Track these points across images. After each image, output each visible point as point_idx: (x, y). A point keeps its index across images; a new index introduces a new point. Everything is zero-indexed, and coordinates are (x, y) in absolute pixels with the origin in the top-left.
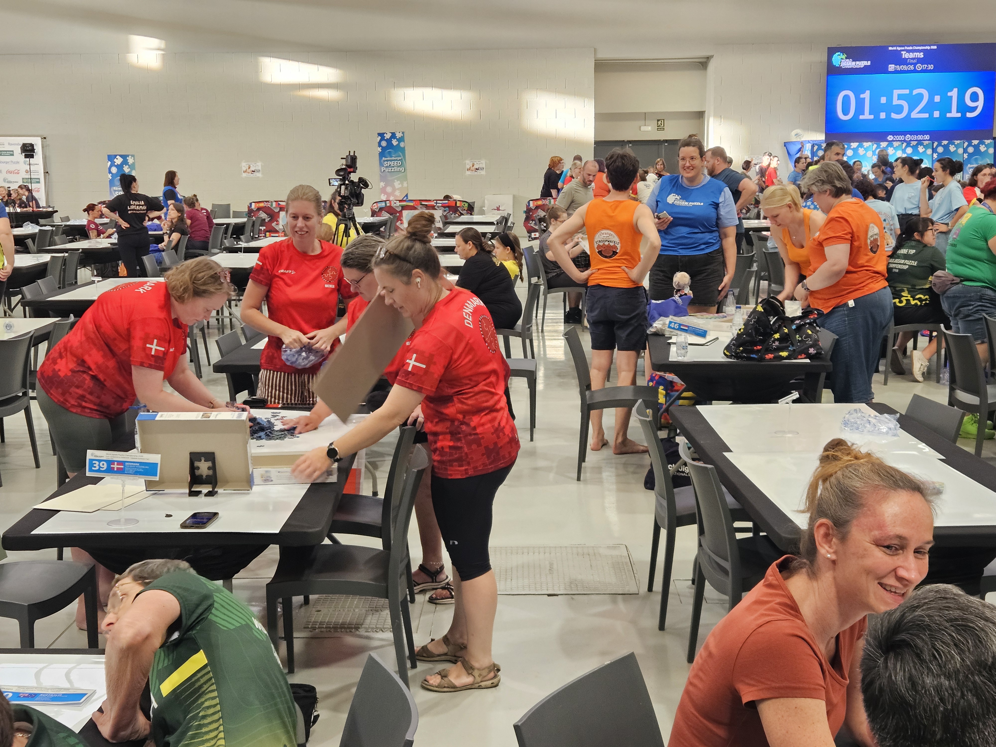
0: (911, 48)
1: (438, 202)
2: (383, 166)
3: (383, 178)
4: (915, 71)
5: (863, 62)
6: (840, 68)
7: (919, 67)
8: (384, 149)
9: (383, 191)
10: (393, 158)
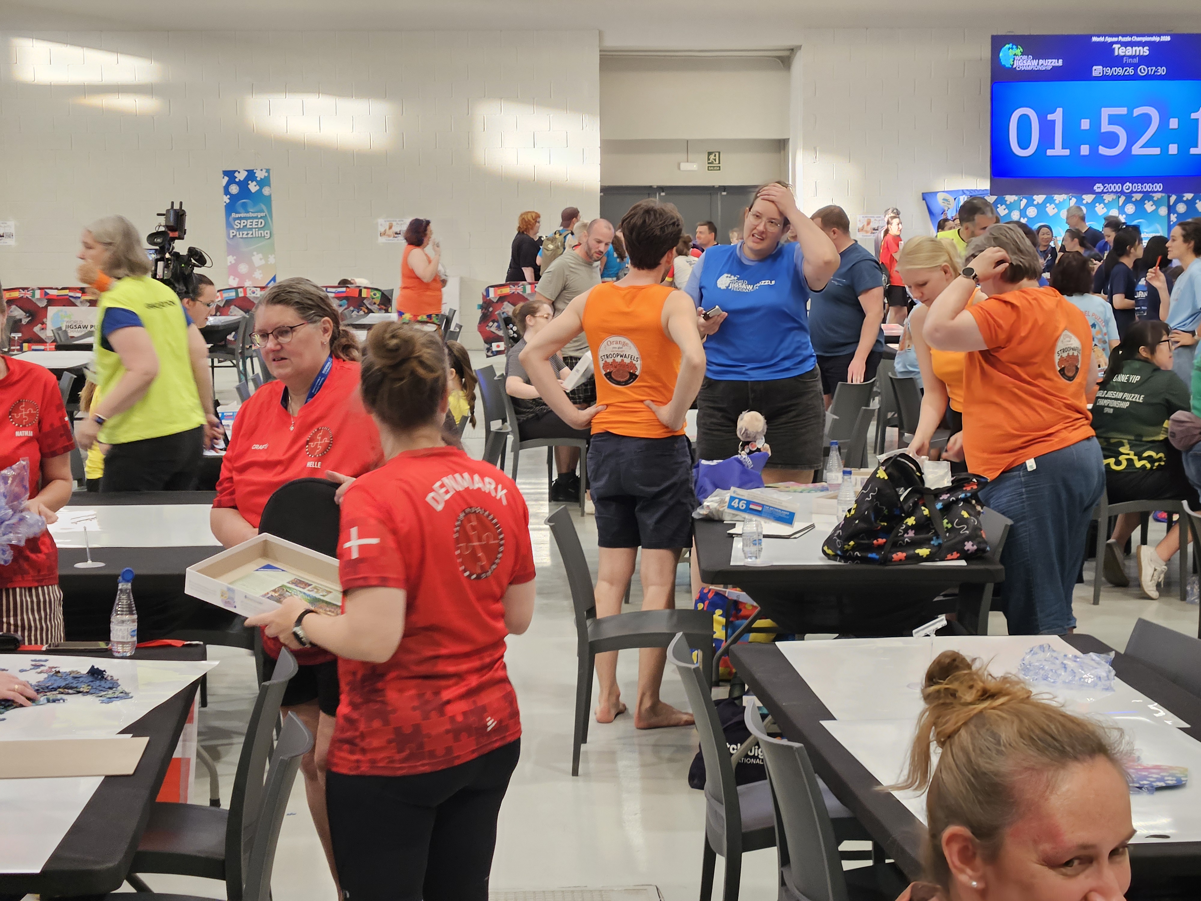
0: (1128, 39)
1: (329, 290)
2: (233, 228)
3: (232, 249)
4: (1135, 77)
5: (1050, 61)
6: (1012, 70)
7: (1143, 70)
8: (234, 199)
9: (233, 270)
10: (251, 215)
